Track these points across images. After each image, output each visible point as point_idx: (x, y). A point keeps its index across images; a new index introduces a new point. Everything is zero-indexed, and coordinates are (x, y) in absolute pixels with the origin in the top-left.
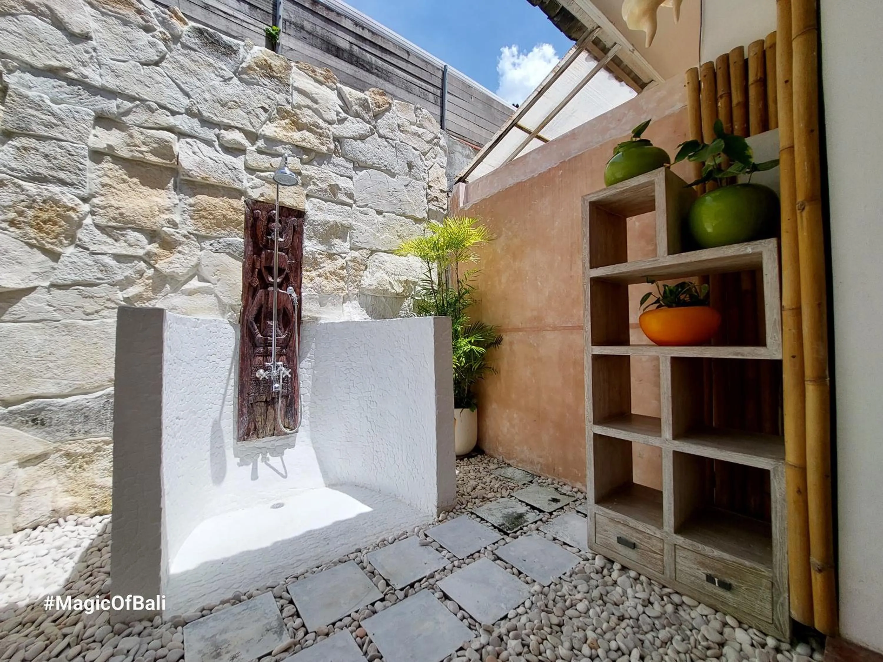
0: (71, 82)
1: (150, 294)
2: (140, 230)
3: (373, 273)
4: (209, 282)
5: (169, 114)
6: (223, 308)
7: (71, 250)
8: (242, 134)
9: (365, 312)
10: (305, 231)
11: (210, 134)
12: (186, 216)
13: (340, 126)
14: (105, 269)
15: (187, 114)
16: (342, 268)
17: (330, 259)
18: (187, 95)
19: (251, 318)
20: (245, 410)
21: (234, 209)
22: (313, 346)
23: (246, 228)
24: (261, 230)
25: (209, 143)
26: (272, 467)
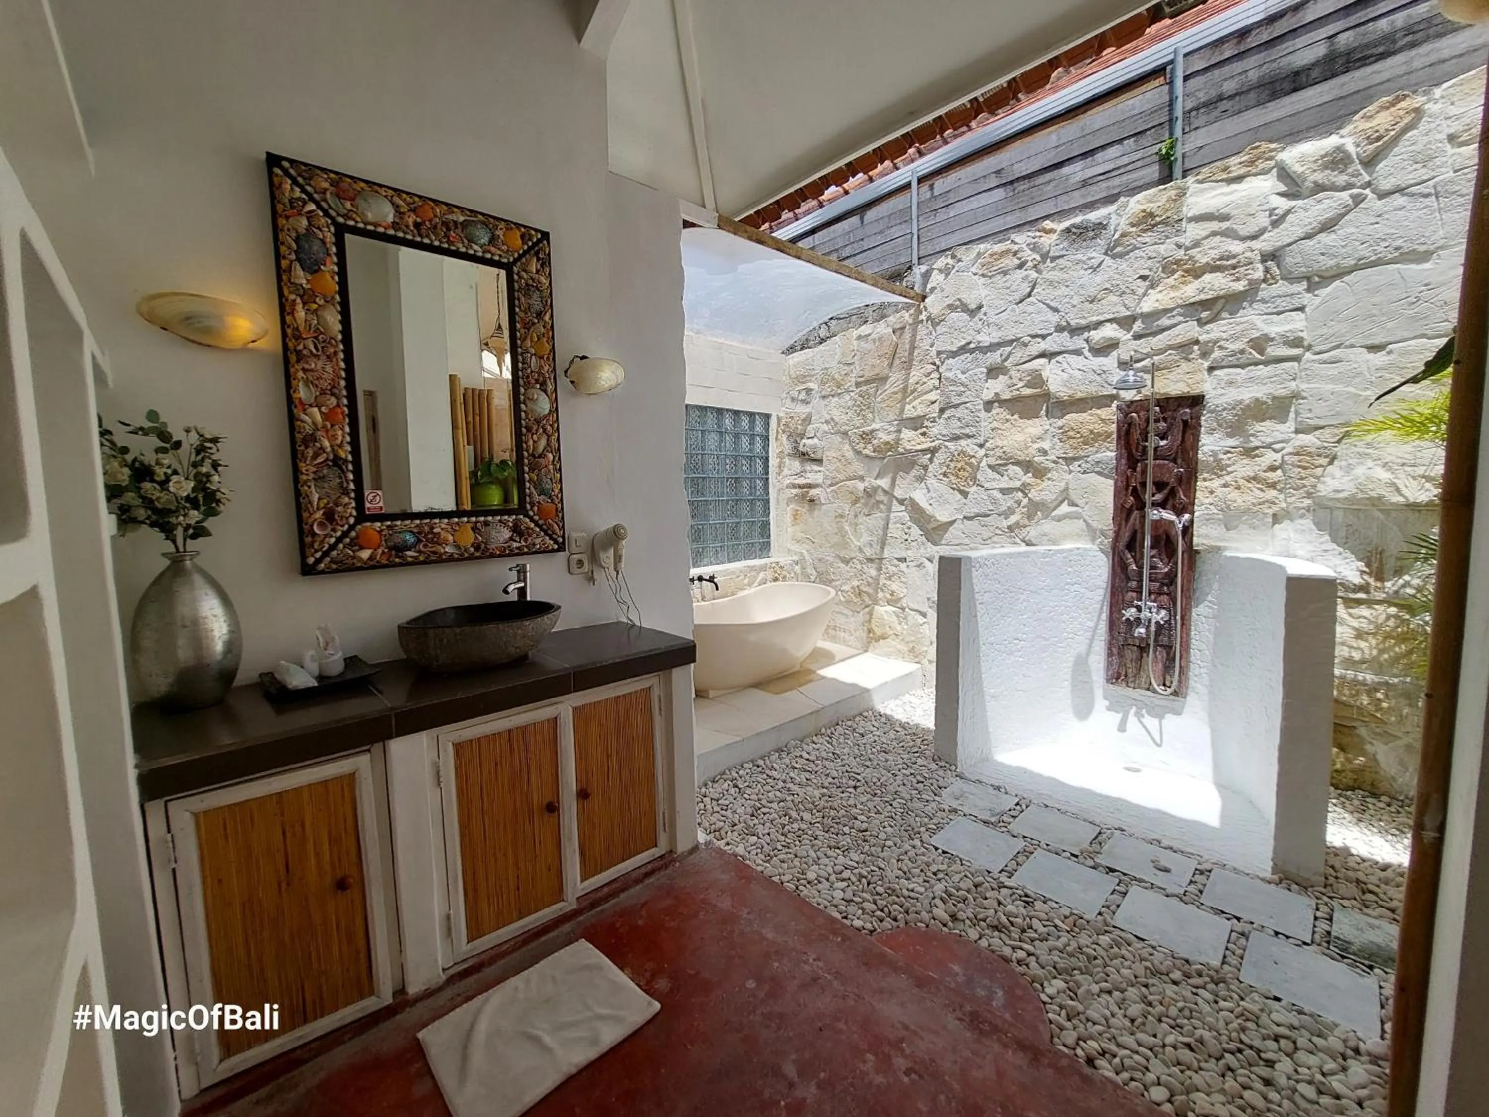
0: (972, 351)
1: (1026, 522)
2: (1018, 463)
3: (1349, 468)
4: (1077, 506)
5: (1040, 340)
6: (1093, 533)
7: (974, 488)
8: (1115, 325)
9: (1327, 537)
10: (1203, 423)
11: (1079, 342)
12: (1056, 440)
13: (1276, 230)
14: (994, 502)
15: (1056, 331)
16: (1272, 468)
17: (1248, 456)
18: (1056, 310)
19: (1121, 545)
20: (1115, 651)
21: (1103, 420)
22: (1216, 586)
23: (1119, 437)
24: (1136, 435)
25: (1077, 352)
26: (1144, 727)
